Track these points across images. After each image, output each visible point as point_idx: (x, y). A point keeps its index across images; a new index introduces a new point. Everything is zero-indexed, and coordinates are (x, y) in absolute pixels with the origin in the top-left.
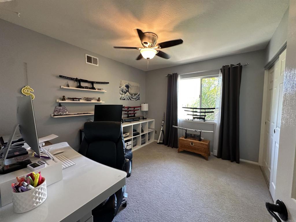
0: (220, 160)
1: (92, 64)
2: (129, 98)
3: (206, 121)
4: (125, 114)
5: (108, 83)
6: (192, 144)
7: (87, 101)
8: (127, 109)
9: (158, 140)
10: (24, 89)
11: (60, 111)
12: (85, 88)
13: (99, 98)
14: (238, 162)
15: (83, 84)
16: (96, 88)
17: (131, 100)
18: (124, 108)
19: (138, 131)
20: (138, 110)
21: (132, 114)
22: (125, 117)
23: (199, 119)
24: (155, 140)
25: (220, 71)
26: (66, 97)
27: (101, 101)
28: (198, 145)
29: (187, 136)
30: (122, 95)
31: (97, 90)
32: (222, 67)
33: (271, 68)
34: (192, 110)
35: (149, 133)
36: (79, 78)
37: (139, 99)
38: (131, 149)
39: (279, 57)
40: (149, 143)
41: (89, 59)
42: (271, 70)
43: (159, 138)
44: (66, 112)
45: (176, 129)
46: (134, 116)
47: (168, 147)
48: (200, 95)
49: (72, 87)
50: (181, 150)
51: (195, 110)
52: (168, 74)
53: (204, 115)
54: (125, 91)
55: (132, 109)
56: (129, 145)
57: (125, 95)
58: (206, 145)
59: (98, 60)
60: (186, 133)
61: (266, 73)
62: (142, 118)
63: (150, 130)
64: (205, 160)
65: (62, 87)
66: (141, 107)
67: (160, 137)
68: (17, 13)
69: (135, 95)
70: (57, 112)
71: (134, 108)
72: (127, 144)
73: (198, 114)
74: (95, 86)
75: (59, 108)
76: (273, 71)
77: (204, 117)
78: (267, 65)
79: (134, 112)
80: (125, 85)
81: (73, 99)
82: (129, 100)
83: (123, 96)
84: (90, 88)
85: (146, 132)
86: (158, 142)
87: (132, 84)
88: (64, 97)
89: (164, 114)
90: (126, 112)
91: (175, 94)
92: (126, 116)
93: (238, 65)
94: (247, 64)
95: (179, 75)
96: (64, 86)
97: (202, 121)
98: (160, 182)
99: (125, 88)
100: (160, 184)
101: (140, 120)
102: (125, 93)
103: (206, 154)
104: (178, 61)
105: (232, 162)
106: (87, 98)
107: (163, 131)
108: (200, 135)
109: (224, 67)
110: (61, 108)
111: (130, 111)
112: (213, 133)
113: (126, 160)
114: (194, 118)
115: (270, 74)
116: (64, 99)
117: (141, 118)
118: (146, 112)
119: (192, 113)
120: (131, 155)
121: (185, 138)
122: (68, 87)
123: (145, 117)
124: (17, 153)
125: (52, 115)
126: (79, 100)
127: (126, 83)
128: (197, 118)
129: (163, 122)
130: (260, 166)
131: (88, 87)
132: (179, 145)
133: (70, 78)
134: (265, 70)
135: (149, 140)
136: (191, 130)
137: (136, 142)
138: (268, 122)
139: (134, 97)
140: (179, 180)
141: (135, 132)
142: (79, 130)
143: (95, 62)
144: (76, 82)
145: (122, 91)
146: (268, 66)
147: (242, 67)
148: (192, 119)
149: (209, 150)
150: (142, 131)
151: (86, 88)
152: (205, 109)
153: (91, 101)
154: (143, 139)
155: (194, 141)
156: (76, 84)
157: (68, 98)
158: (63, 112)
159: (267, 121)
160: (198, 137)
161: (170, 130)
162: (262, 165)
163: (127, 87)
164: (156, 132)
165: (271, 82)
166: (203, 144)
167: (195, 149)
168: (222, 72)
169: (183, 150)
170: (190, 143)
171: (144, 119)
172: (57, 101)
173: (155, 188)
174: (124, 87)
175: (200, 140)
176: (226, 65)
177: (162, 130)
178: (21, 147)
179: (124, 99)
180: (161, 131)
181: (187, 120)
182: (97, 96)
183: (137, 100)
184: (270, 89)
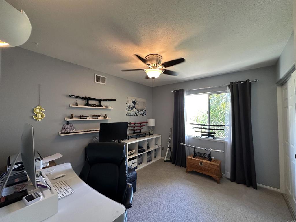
0: (234, 185)
1: (100, 83)
2: (136, 114)
3: (215, 138)
4: (131, 130)
5: (115, 100)
6: (201, 164)
7: (94, 118)
8: (133, 125)
9: (165, 157)
10: (36, 109)
11: (67, 129)
12: (92, 105)
13: (106, 115)
14: (255, 187)
15: (91, 102)
16: (103, 106)
17: (137, 115)
18: (130, 124)
19: (144, 148)
20: (145, 125)
21: (139, 130)
22: (132, 134)
23: (208, 137)
24: (162, 158)
25: (228, 87)
26: (74, 115)
27: (107, 118)
28: (209, 166)
29: (196, 155)
30: (128, 111)
31: (104, 108)
32: (230, 83)
33: (283, 85)
34: (200, 127)
35: (155, 150)
36: (87, 97)
37: (146, 115)
38: (136, 168)
39: (291, 75)
40: (156, 160)
41: (98, 79)
42: (284, 87)
43: (166, 156)
44: (73, 130)
45: (184, 147)
46: (140, 132)
47: (176, 165)
48: (208, 112)
49: (81, 105)
50: (189, 170)
51: (203, 127)
52: (174, 90)
53: (213, 132)
54: (132, 107)
55: (138, 124)
56: (134, 163)
57: (132, 111)
58: (217, 166)
59: (106, 79)
60: (194, 152)
61: (279, 89)
62: (149, 134)
63: (157, 147)
64: (216, 184)
65: (71, 105)
66: (147, 122)
67: (167, 154)
68: (36, 43)
69: (142, 110)
70: (64, 130)
71: (140, 123)
72: (132, 162)
73: (207, 131)
74: (103, 103)
75: (67, 125)
76: (287, 88)
77: (213, 134)
78: (279, 82)
79: (140, 128)
80: (131, 101)
81: (81, 117)
82: (135, 116)
83: (130, 112)
84: (97, 106)
85: (152, 149)
86: (165, 160)
87: (139, 100)
88: (72, 115)
89: (171, 130)
90: (132, 128)
91: (182, 111)
92: (132, 132)
93: (246, 81)
94: (257, 80)
95: (186, 91)
96: (73, 105)
97: (211, 138)
98: (166, 209)
99: (132, 104)
100: (166, 212)
101: (146, 136)
102: (132, 109)
103: (217, 176)
104: (185, 77)
105: (248, 186)
106: (95, 115)
107: (170, 148)
108: (210, 154)
109: (232, 83)
110: (69, 125)
111: (136, 127)
112: (224, 153)
113: (128, 185)
114: (203, 135)
115: (283, 91)
116: (72, 117)
117: (147, 133)
118: (153, 127)
119: (200, 130)
120: (136, 175)
121: (193, 157)
122: (77, 105)
123: (151, 133)
124: (17, 180)
125: (60, 133)
126: (86, 117)
127: (133, 99)
128: (206, 135)
129: (170, 138)
130: (282, 193)
131: (95, 105)
132: (187, 165)
133: (79, 97)
134: (277, 86)
135: (155, 157)
136: (200, 149)
137: (142, 159)
138: (287, 143)
139: (140, 113)
140: (187, 208)
141: (141, 149)
142: (85, 147)
143: (104, 80)
144: (84, 101)
145: (129, 108)
146: (281, 83)
147: (251, 83)
148: (200, 136)
149: (221, 172)
150: (148, 148)
151: (94, 105)
152: (214, 126)
153: (97, 118)
154: (150, 156)
155: (204, 161)
156: (84, 102)
157: (76, 116)
158: (70, 130)
159: (285, 142)
160: (207, 157)
161: (177, 148)
162: (285, 193)
163: (134, 103)
164: (163, 149)
165: (285, 99)
166: (214, 165)
167: (205, 170)
168: (230, 88)
169: (192, 171)
170: (199, 163)
171: (150, 134)
172: (65, 119)
173: (161, 218)
174: (130, 103)
175: (210, 160)
176: (234, 82)
177: (169, 146)
178: (23, 172)
179: (131, 115)
180: (168, 148)
181: (195, 137)
182: (104, 113)
183: (144, 115)
184: (285, 107)
